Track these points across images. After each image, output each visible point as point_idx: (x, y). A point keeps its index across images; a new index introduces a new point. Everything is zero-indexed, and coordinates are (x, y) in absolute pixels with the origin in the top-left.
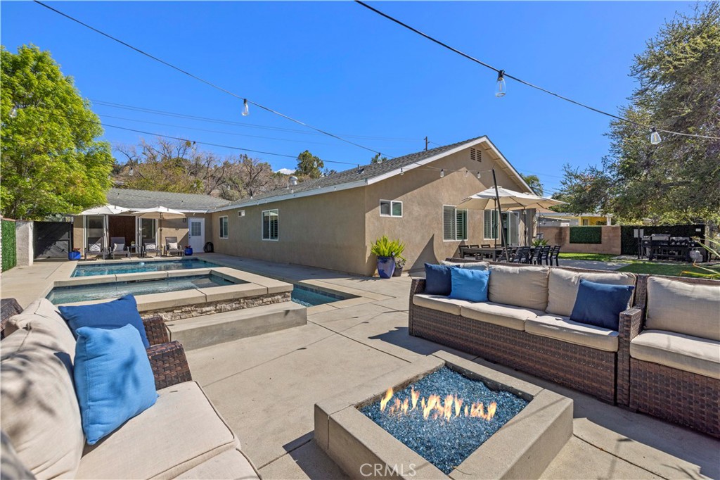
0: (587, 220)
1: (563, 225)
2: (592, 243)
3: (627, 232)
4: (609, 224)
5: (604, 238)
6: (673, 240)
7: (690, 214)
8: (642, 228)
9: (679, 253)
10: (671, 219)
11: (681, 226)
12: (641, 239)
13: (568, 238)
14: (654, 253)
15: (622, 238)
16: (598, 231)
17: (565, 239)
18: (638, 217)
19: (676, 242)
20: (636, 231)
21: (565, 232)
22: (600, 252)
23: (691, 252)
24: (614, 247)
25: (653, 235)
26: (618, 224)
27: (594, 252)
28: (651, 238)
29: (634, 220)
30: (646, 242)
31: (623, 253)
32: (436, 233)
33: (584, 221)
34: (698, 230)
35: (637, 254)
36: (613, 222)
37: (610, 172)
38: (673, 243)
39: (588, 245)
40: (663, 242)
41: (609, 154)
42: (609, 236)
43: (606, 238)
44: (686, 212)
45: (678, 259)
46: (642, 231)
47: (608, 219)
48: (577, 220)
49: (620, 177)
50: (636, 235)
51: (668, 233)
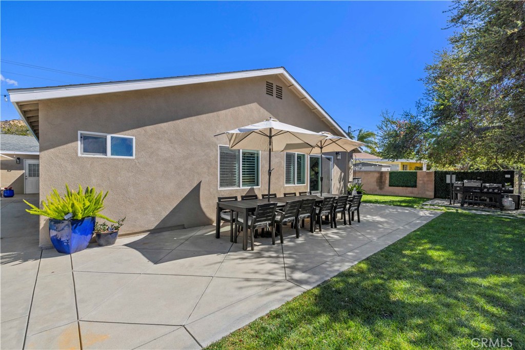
0: (407, 165)
1: (384, 169)
2: (409, 187)
3: (440, 177)
4: (425, 169)
5: (419, 182)
6: (485, 187)
7: (500, 161)
8: (453, 173)
9: (491, 200)
10: (481, 164)
11: (491, 172)
12: (453, 184)
13: (387, 182)
14: (466, 199)
15: (435, 183)
16: (414, 175)
17: (385, 182)
18: (451, 163)
19: (488, 189)
20: (448, 177)
21: (385, 176)
22: (415, 196)
23: (503, 199)
24: (428, 191)
25: (465, 181)
26: (433, 169)
27: (410, 195)
28: (463, 184)
29: (447, 166)
30: (458, 188)
31: (436, 197)
32: (205, 180)
33: (404, 166)
34: (508, 176)
35: (449, 198)
36: (429, 167)
37: (424, 117)
38: (485, 190)
39: (406, 188)
40: (475, 188)
41: (423, 97)
42: (423, 181)
43: (421, 182)
44: (497, 158)
45: (490, 206)
46: (454, 177)
47: (424, 165)
48: (398, 165)
49: (433, 121)
50: (448, 181)
51: (480, 180)
